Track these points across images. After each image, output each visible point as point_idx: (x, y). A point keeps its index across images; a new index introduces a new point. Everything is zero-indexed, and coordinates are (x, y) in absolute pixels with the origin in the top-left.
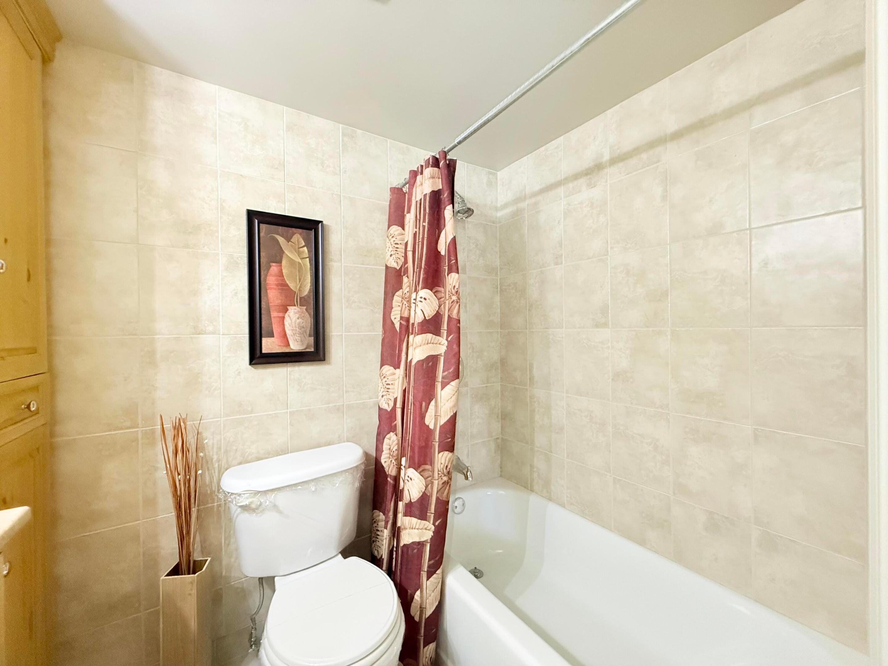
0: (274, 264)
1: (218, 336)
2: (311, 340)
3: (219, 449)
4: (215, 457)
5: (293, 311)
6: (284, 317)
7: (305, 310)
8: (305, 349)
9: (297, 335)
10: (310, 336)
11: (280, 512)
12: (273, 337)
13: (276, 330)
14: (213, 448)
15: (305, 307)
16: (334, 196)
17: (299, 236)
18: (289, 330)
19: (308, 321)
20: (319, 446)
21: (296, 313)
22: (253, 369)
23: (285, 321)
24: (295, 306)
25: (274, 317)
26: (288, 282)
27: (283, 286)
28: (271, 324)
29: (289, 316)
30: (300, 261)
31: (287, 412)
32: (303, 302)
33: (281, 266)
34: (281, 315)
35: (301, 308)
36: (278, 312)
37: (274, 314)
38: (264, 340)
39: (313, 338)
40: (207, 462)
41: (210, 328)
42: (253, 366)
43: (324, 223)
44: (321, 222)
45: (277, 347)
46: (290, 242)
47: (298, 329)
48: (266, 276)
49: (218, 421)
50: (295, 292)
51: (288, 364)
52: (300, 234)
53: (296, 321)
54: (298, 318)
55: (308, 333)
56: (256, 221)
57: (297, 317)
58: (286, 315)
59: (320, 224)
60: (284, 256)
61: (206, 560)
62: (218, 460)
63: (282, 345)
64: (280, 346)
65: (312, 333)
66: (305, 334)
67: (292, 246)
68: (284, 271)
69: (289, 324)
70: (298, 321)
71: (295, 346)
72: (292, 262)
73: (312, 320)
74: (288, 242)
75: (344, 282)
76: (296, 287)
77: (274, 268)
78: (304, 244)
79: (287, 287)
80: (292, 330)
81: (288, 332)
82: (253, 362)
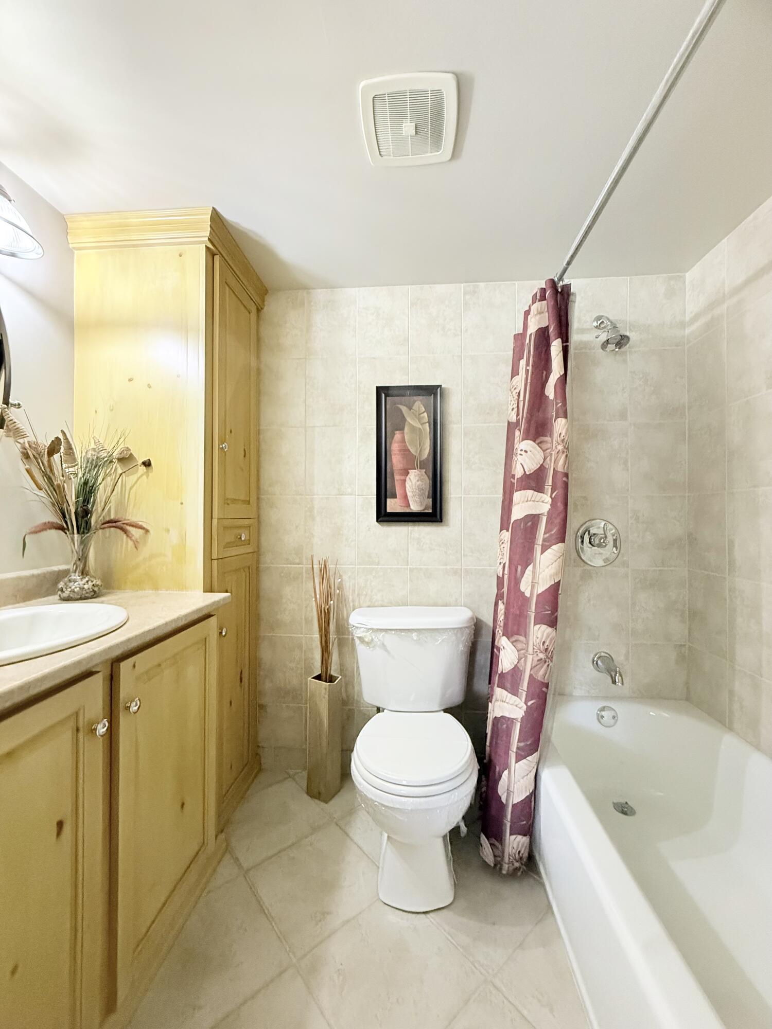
0: (397, 432)
1: (354, 496)
2: (430, 502)
3: (354, 591)
4: (351, 598)
5: (413, 473)
6: (405, 481)
7: (424, 473)
8: (424, 510)
9: (417, 497)
10: (428, 497)
11: (386, 650)
12: (396, 497)
13: (399, 492)
14: (349, 589)
15: (424, 470)
16: (455, 357)
17: (420, 402)
18: (409, 492)
19: (427, 483)
20: (436, 605)
21: (415, 476)
22: (380, 526)
23: (406, 483)
24: (415, 469)
25: (397, 480)
26: (409, 448)
27: (405, 451)
28: (394, 486)
29: (410, 479)
30: (421, 427)
31: (407, 568)
32: (422, 465)
33: (403, 433)
34: (403, 478)
35: (420, 472)
36: (400, 475)
37: (397, 477)
38: (388, 500)
39: (431, 499)
40: (345, 600)
41: (349, 490)
42: (382, 523)
43: (443, 386)
44: (440, 386)
45: (399, 507)
46: (412, 410)
47: (417, 491)
48: (391, 444)
49: (353, 568)
50: (416, 456)
51: (409, 523)
52: (421, 401)
53: (416, 483)
54: (418, 481)
55: (427, 494)
56: (383, 395)
57: (417, 479)
58: (408, 478)
59: (439, 389)
60: (407, 423)
61: (338, 677)
62: (353, 601)
63: (403, 505)
64: (402, 506)
65: (431, 495)
66: (424, 495)
67: (413, 413)
68: (406, 438)
69: (410, 486)
70: (418, 483)
71: (415, 507)
72: (413, 429)
73: (431, 482)
74: (410, 410)
75: (464, 443)
76: (416, 452)
77: (398, 435)
78: (424, 410)
79: (408, 452)
80: (412, 492)
81: (409, 494)
82: (380, 520)
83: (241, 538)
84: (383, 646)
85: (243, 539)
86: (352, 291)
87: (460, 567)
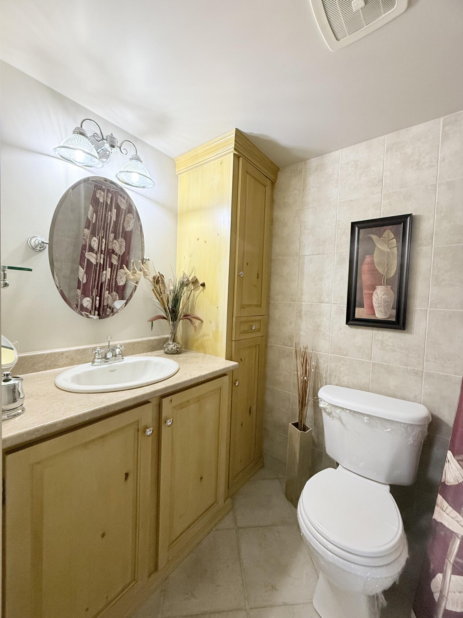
0: (368, 256)
1: (331, 304)
2: (394, 312)
3: (327, 372)
4: (324, 375)
5: (380, 289)
6: (372, 294)
7: (390, 289)
8: (388, 318)
9: (382, 307)
10: (393, 308)
12: (363, 307)
13: (366, 303)
14: (323, 370)
15: (391, 286)
16: (429, 187)
17: (389, 231)
18: (375, 303)
19: (392, 297)
21: (382, 291)
22: (349, 327)
23: (373, 296)
24: (382, 285)
25: (365, 294)
26: (377, 268)
27: (373, 271)
28: (362, 298)
29: (377, 293)
30: (389, 250)
31: (370, 362)
32: (389, 282)
33: (373, 257)
34: (370, 292)
35: (386, 287)
36: (368, 290)
37: (365, 291)
38: (357, 310)
39: (396, 310)
40: (320, 377)
41: (327, 300)
42: (350, 325)
43: (413, 215)
44: (410, 215)
45: (366, 315)
46: (381, 238)
47: (383, 303)
48: (362, 265)
49: (327, 355)
50: (383, 275)
51: (374, 328)
52: (391, 230)
53: (381, 297)
54: (384, 295)
55: (392, 305)
56: (357, 228)
57: (383, 294)
58: (375, 292)
59: (409, 218)
60: (376, 248)
62: (326, 378)
63: (371, 313)
64: (368, 314)
65: (395, 307)
66: (389, 307)
67: (382, 240)
68: (375, 260)
69: (376, 299)
70: (384, 297)
71: (379, 315)
72: (382, 252)
73: (396, 296)
74: (380, 238)
75: (434, 262)
76: (384, 271)
77: (368, 259)
78: (393, 236)
79: (376, 272)
80: (378, 303)
81: (375, 305)
82: (350, 322)
83: (252, 328)
84: (340, 419)
85: (253, 329)
86: (337, 154)
87: (422, 370)
